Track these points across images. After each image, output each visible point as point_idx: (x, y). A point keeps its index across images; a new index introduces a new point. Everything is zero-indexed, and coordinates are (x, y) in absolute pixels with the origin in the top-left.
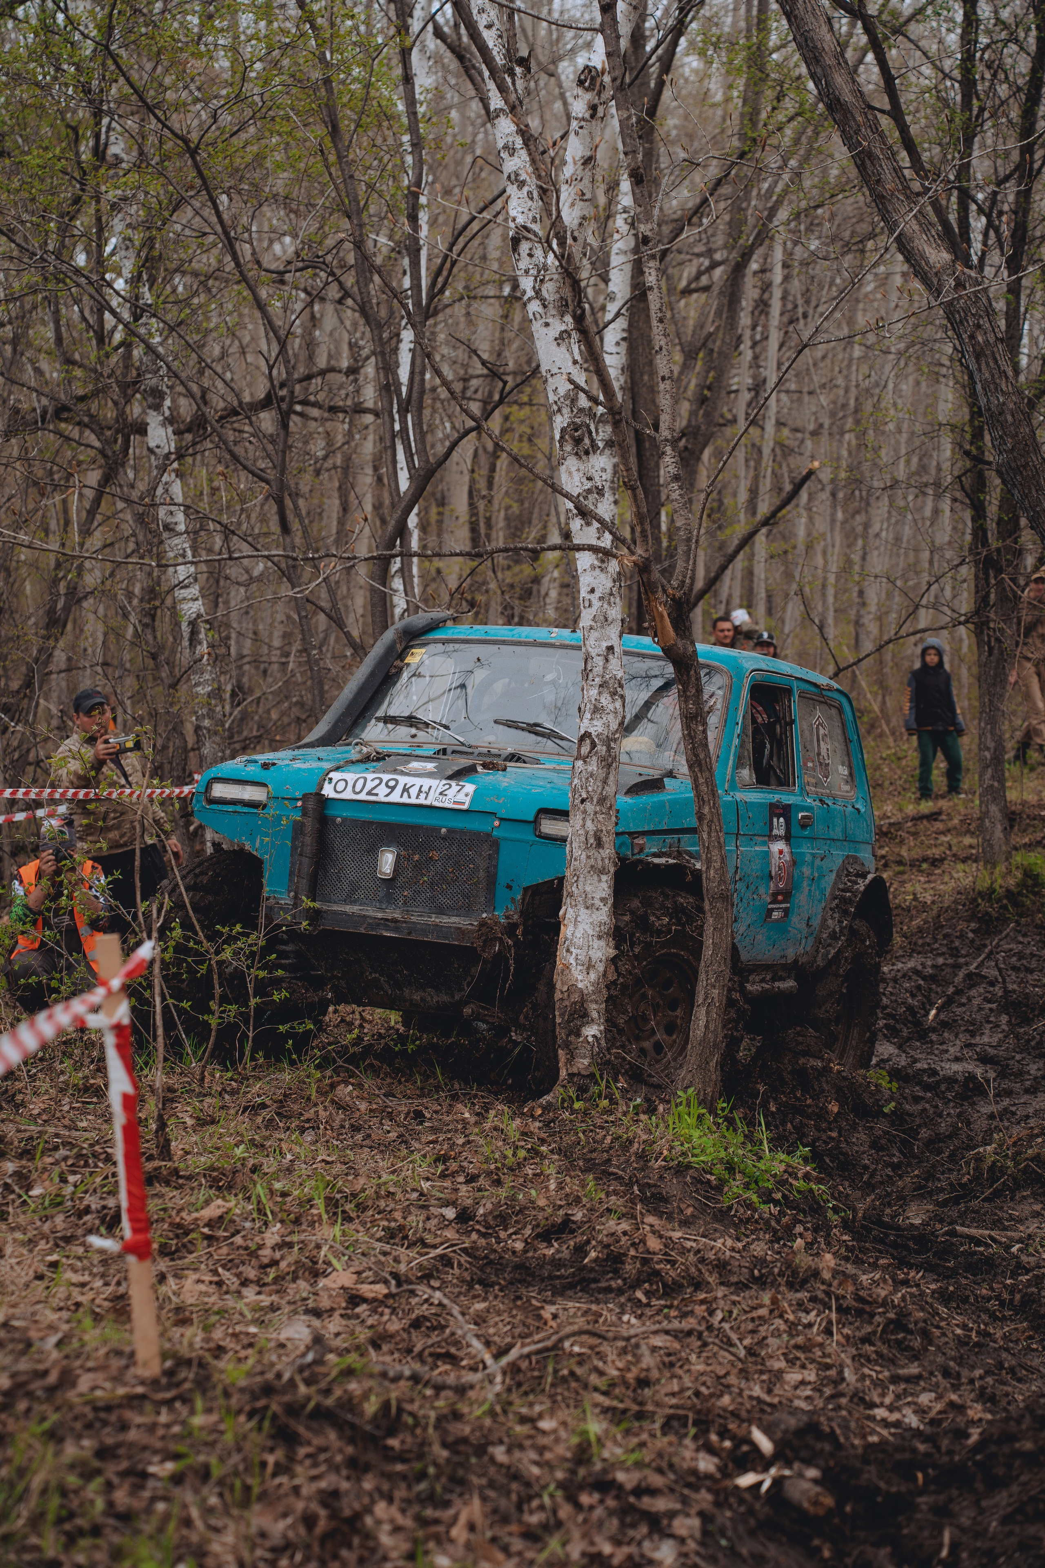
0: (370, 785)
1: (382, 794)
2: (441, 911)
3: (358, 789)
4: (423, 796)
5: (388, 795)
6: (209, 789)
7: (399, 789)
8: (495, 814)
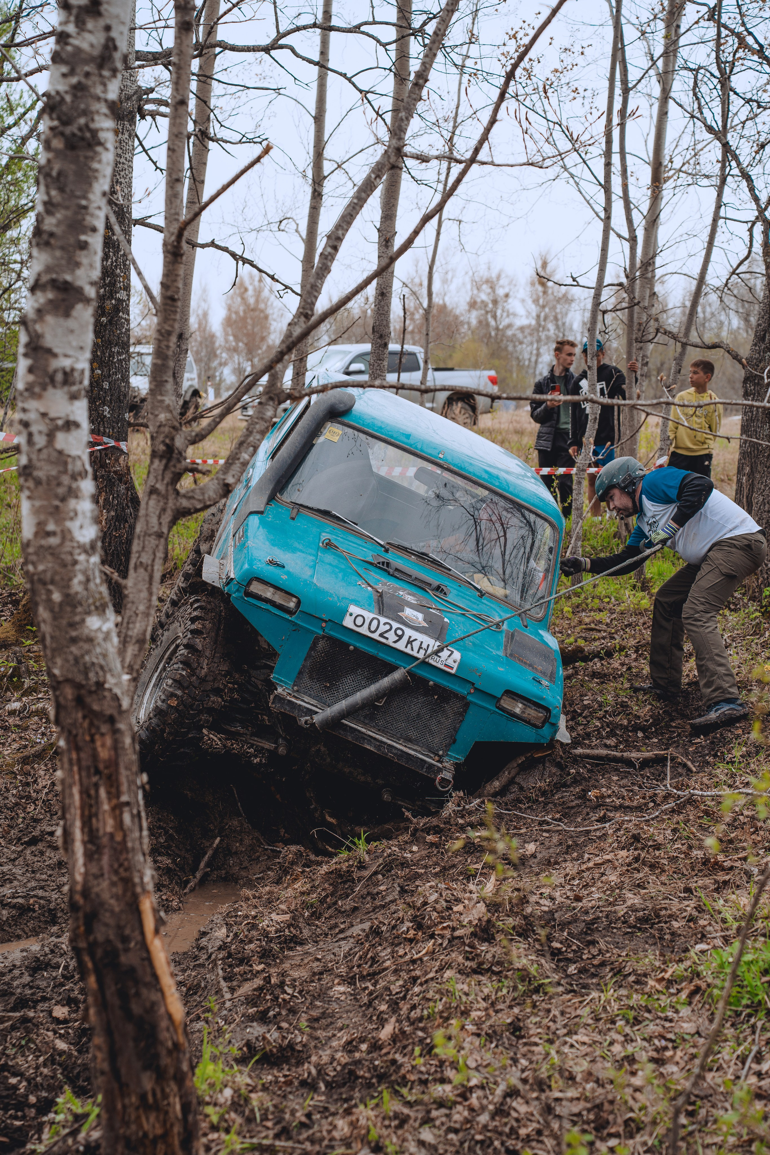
0: (383, 628)
1: (391, 639)
3: (373, 629)
4: (422, 651)
5: (395, 642)
6: (249, 583)
7: (405, 639)
8: (473, 684)
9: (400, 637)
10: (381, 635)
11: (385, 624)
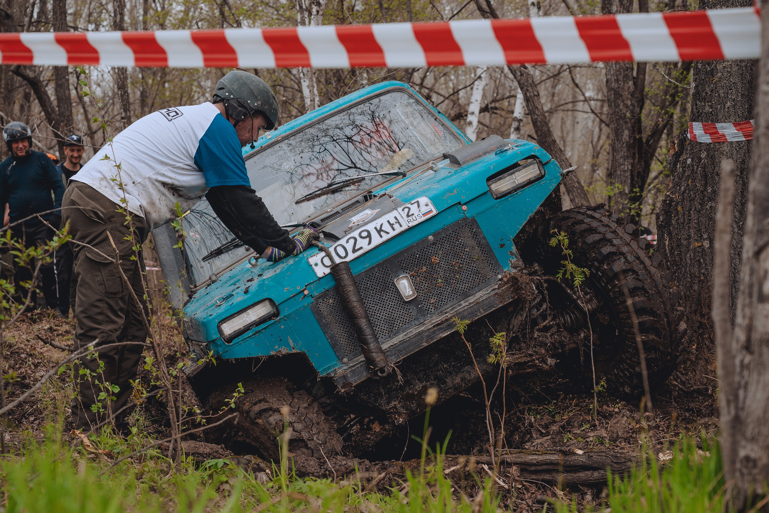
0: (349, 247)
1: (364, 245)
2: (466, 295)
3: (343, 254)
4: (396, 226)
5: (370, 243)
6: (220, 332)
7: (374, 234)
8: (459, 203)
9: (369, 236)
10: (354, 251)
11: (347, 242)
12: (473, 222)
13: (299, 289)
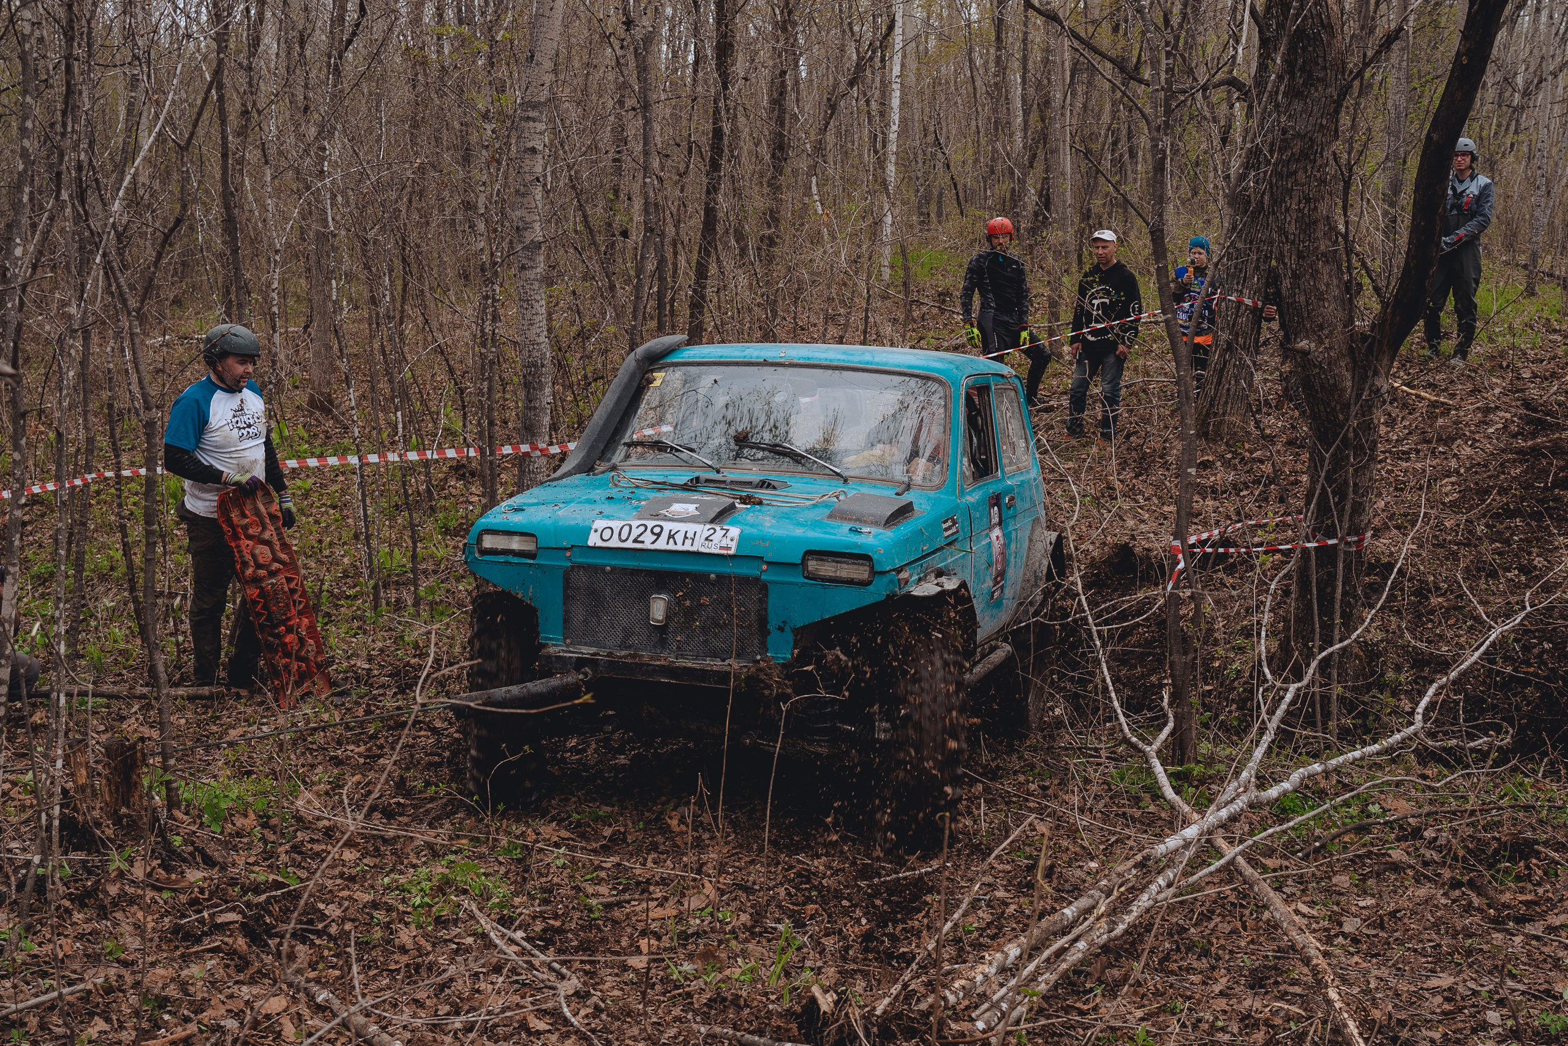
0: (635, 533)
1: (648, 542)
2: (716, 654)
3: (624, 537)
5: (653, 543)
6: (481, 540)
7: (665, 535)
8: (762, 559)
9: (659, 535)
11: (637, 527)
12: (764, 587)
13: (565, 544)
